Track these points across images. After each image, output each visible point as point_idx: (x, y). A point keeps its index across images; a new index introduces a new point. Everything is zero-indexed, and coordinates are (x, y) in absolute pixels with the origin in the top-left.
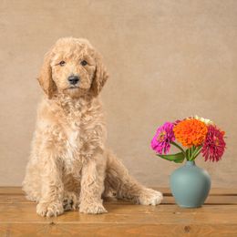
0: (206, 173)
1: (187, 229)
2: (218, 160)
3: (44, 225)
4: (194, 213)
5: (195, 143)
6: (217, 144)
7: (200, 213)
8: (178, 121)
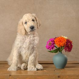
0: (66, 56)
1: (59, 77)
2: (70, 51)
3: (7, 76)
4: (62, 71)
5: (62, 45)
6: (70, 46)
7: (63, 71)
8: (56, 38)
